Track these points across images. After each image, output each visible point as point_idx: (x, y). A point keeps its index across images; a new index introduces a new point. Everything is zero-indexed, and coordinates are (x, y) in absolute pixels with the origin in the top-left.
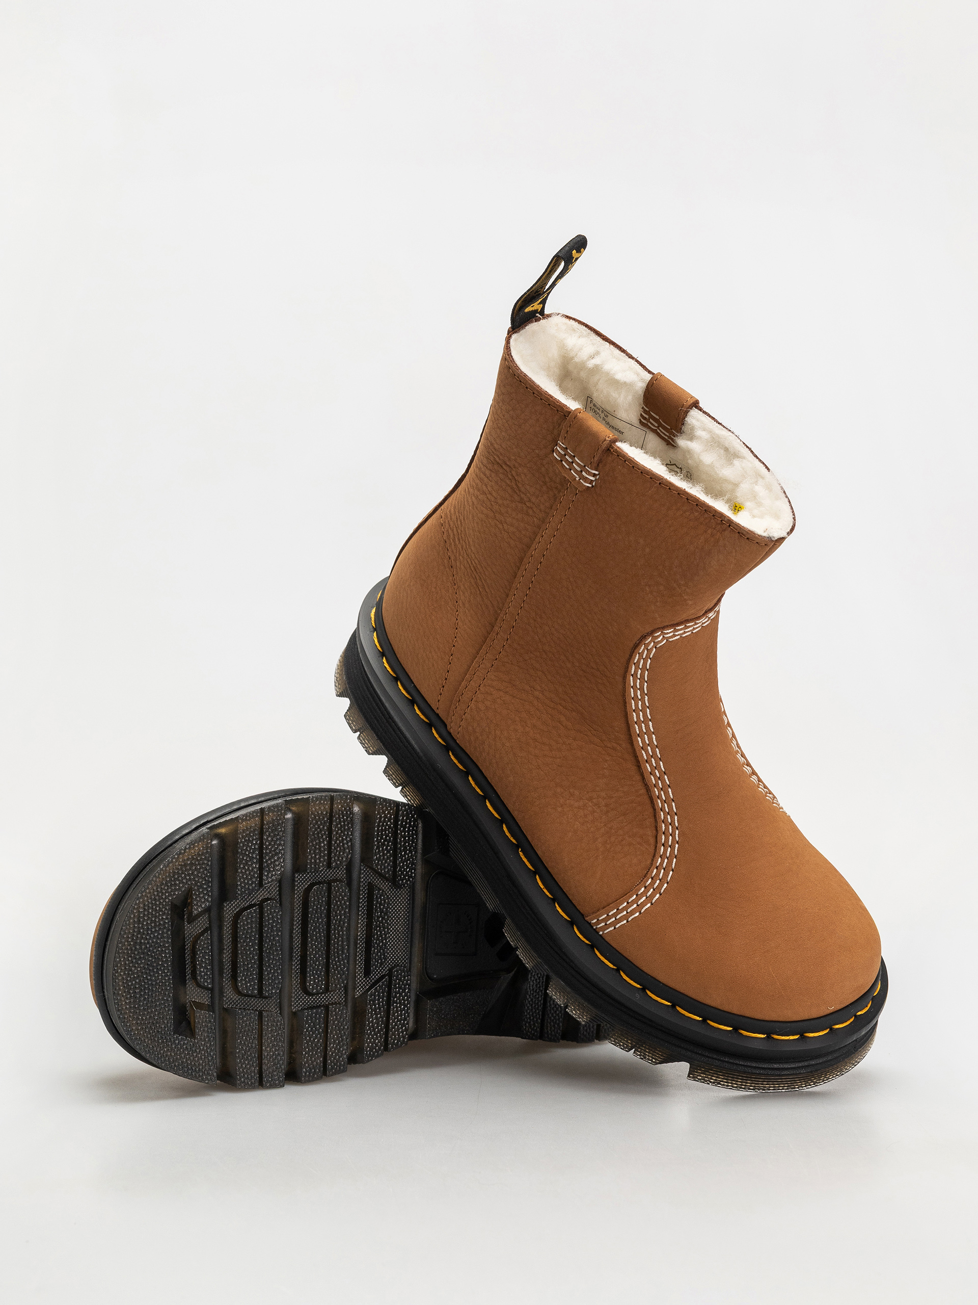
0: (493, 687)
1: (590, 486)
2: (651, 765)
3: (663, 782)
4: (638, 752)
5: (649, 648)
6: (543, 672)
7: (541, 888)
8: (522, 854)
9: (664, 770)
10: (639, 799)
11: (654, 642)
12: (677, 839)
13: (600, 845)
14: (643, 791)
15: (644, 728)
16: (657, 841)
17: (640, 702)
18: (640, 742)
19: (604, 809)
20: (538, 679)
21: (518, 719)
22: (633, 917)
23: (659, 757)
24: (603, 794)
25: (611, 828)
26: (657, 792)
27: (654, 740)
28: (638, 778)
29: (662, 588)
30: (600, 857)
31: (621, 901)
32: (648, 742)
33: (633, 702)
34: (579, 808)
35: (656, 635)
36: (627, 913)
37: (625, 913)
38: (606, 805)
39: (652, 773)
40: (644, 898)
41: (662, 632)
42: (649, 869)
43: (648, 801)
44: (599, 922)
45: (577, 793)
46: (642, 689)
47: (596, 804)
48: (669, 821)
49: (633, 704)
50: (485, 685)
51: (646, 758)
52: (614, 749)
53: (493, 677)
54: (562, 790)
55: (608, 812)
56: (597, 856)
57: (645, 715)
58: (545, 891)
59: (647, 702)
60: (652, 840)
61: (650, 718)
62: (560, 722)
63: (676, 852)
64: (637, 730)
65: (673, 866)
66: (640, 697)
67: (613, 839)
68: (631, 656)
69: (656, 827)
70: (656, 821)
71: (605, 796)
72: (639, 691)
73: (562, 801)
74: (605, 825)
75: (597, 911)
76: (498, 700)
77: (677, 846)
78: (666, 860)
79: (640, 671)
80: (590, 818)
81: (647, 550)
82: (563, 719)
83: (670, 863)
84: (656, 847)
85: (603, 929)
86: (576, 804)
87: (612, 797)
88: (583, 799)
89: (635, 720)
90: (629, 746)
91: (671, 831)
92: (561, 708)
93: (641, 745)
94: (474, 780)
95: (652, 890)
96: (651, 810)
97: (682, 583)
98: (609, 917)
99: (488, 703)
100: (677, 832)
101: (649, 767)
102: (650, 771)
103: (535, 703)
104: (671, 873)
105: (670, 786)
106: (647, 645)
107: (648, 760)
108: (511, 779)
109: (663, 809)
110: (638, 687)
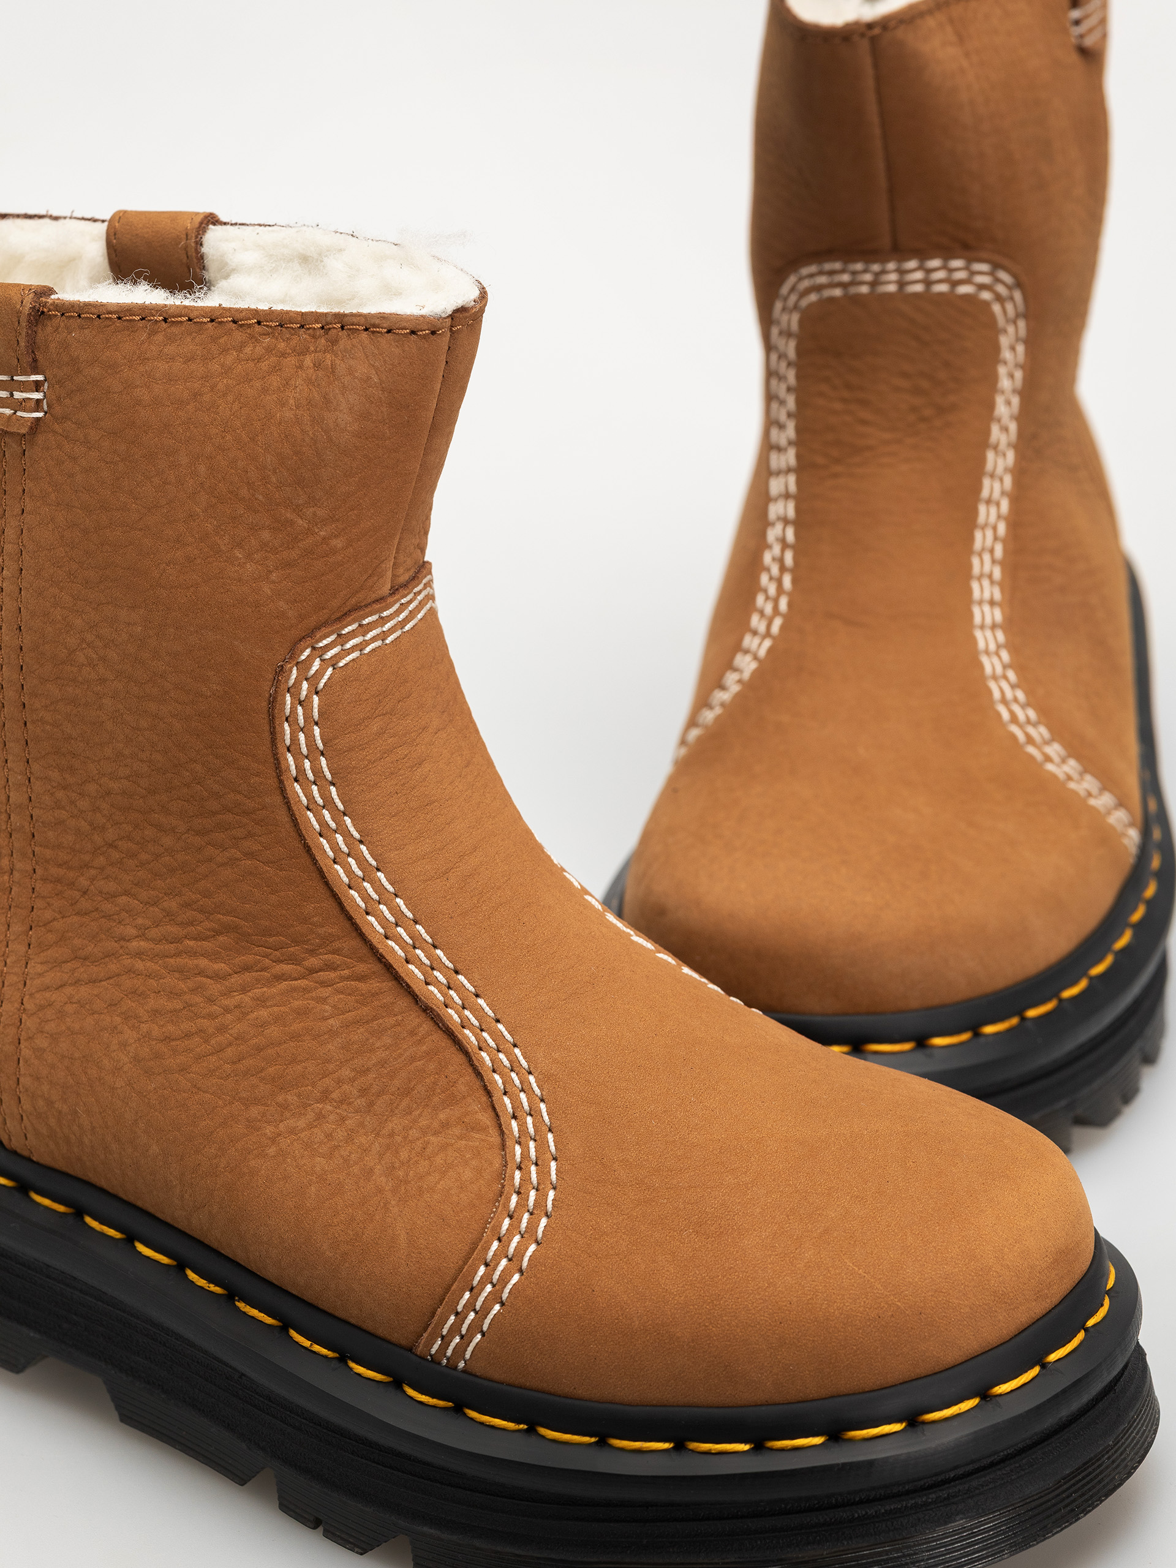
0: (47, 988)
1: (40, 415)
2: (420, 965)
3: (460, 989)
4: (379, 946)
5: (303, 697)
6: (127, 893)
7: (306, 1348)
8: (243, 1304)
9: (450, 965)
10: (424, 1048)
11: (306, 679)
12: (537, 1091)
13: (383, 1179)
14: (427, 1026)
15: (370, 890)
16: (497, 1115)
17: (337, 836)
18: (376, 924)
19: (361, 1102)
20: (124, 914)
21: (118, 1020)
22: (509, 1286)
23: (430, 940)
24: (346, 1072)
25: (392, 1135)
26: (456, 1017)
27: (403, 908)
28: (404, 1003)
29: (266, 535)
30: (393, 1202)
31: (470, 1266)
32: (392, 919)
33: (325, 841)
34: (310, 1126)
35: (303, 657)
36: (494, 1286)
37: (489, 1288)
38: (363, 1092)
39: (429, 980)
40: (517, 1238)
41: (314, 648)
42: (503, 1175)
43: (445, 1042)
44: (446, 1340)
45: (291, 1098)
46: (329, 803)
47: (342, 1102)
48: (506, 1063)
49: (327, 847)
50: (31, 995)
51: (403, 954)
52: (330, 967)
53: (40, 968)
54: (261, 1108)
55: (371, 1104)
56: (385, 1205)
57: (361, 862)
58: (317, 1348)
59: (352, 829)
60: (486, 1118)
61: (374, 863)
62: (201, 973)
63: (546, 1118)
64: (359, 900)
65: (553, 1148)
66: (333, 825)
67: (404, 1155)
68: (274, 735)
69: (485, 1088)
70: (479, 1074)
71: (353, 1074)
72: (325, 812)
73: (269, 1130)
74: (378, 1135)
75: (429, 1319)
76: (69, 1008)
77: (543, 1106)
78: (532, 1144)
79: (307, 764)
80: (340, 1134)
81: (202, 469)
82: (203, 962)
83: (542, 1146)
84: (500, 1126)
85: (460, 1350)
86: (301, 1123)
87: (368, 1070)
88: (310, 1105)
89: (346, 880)
90: (356, 943)
91: (517, 1082)
92: (191, 943)
93: (382, 931)
94: (95, 1218)
95: (526, 1216)
96: (460, 1058)
97: (301, 502)
98: (460, 1316)
99: (51, 1027)
100: (532, 1079)
101: (416, 971)
102: (422, 977)
103: (139, 965)
104: (553, 1164)
105: (479, 992)
106: (294, 690)
107: (409, 957)
108: (155, 1149)
109: (483, 1045)
110: (320, 801)
